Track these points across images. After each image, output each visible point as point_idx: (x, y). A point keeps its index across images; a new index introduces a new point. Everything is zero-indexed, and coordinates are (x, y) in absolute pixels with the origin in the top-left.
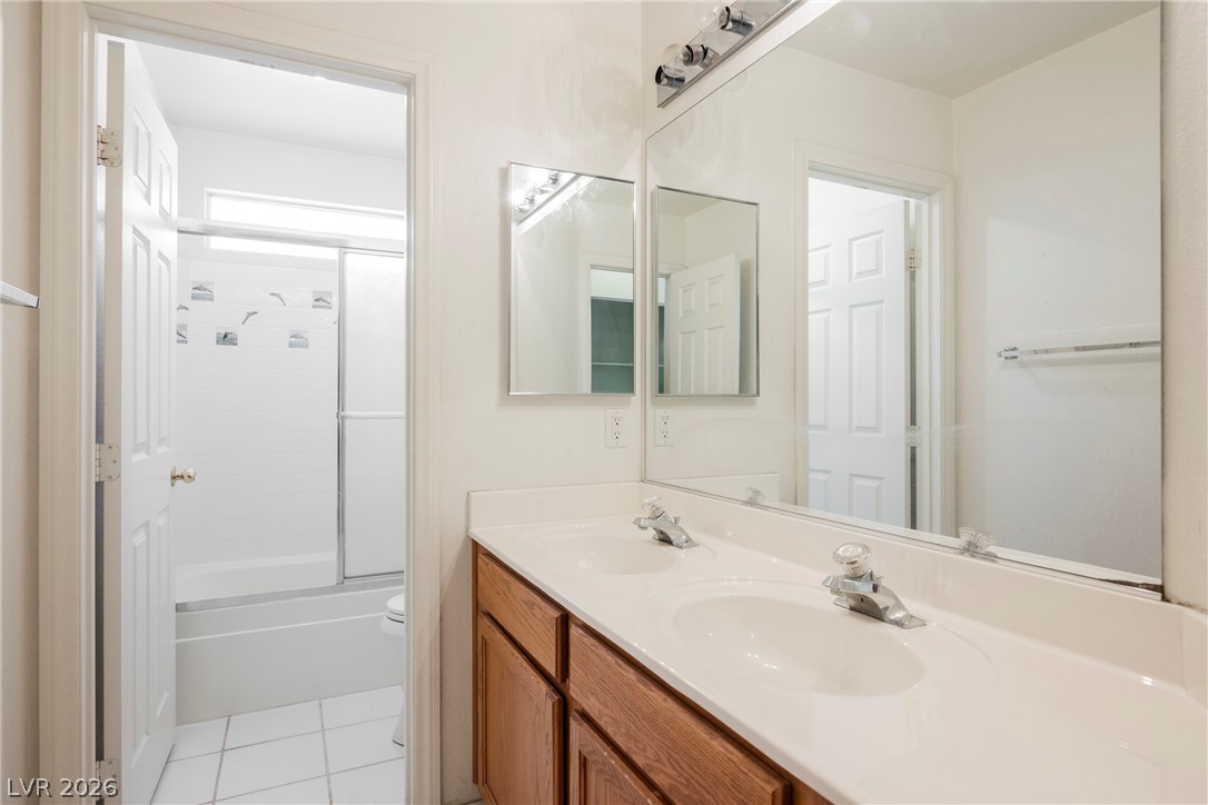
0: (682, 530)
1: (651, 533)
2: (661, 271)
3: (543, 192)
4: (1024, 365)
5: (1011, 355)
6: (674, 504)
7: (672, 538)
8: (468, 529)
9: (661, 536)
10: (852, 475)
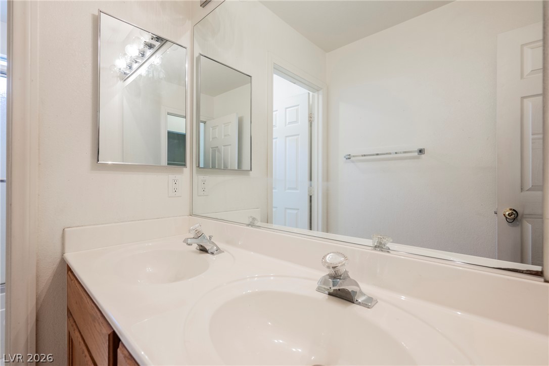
0: (213, 243)
1: (195, 247)
2: (202, 119)
3: (136, 62)
4: (353, 162)
5: (349, 157)
6: (208, 228)
7: (207, 248)
8: (63, 253)
9: (201, 248)
10: (286, 208)
